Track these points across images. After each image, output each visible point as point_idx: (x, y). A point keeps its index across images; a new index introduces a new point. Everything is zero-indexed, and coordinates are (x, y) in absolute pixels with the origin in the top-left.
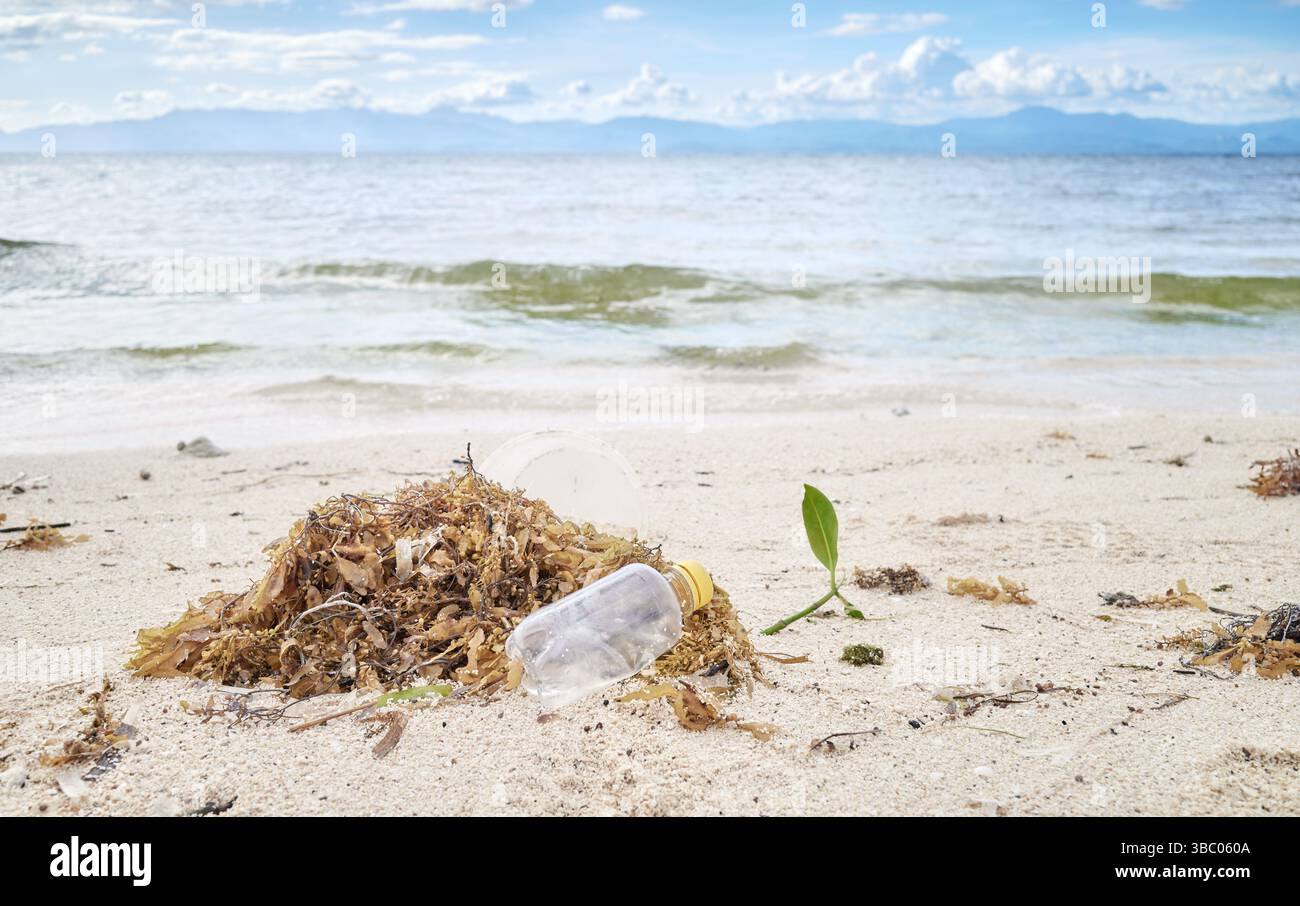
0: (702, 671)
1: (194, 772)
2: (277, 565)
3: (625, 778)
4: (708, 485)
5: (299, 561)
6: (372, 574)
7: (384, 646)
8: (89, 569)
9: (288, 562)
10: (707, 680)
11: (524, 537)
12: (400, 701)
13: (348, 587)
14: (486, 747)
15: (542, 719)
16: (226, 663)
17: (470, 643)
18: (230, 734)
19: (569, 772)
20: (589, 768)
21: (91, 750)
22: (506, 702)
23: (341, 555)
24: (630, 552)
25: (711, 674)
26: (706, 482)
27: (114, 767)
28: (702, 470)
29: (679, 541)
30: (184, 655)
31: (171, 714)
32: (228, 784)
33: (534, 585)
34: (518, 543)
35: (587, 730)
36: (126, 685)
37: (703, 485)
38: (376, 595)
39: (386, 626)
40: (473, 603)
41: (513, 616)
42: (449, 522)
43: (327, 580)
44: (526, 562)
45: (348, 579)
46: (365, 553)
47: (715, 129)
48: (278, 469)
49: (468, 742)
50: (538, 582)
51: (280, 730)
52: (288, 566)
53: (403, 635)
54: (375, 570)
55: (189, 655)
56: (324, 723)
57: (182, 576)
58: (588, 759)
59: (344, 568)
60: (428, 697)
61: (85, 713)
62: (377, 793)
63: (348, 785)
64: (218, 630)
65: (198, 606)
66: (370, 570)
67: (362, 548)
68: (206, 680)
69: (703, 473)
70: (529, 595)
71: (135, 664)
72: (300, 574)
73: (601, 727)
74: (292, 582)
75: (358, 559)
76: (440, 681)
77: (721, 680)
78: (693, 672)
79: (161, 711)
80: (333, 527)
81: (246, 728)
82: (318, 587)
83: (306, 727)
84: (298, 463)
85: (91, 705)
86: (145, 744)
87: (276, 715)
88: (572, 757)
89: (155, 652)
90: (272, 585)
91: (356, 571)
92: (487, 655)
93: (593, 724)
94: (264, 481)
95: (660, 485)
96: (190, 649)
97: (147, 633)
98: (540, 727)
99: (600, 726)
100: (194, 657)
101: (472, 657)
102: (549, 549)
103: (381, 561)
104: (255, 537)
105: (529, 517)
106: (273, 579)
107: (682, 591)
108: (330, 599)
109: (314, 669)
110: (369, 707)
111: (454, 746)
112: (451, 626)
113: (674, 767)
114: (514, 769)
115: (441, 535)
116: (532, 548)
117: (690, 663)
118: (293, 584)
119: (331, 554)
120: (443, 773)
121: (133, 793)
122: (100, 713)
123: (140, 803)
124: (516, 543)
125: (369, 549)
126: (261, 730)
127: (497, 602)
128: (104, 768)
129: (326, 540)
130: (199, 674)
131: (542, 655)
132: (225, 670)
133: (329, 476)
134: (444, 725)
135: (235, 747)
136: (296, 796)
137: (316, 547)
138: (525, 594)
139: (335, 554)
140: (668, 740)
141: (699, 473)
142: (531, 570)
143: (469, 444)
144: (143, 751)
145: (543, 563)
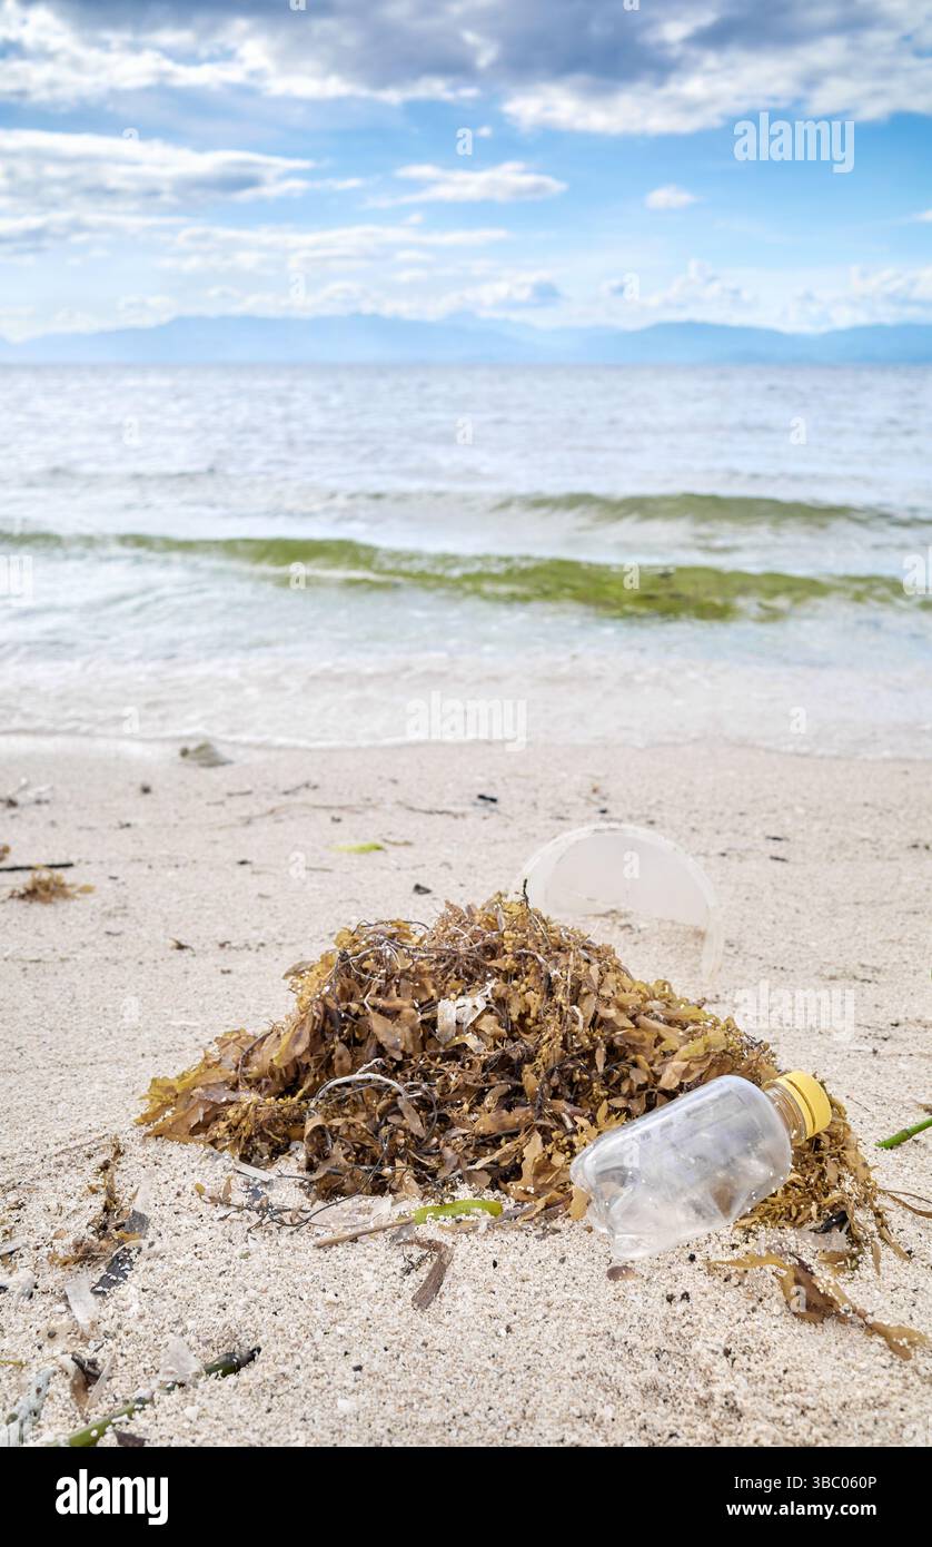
0: (813, 1225)
1: (212, 1297)
2: (303, 1016)
3: (727, 1403)
4: (783, 860)
5: (327, 1012)
6: (408, 1035)
7: (422, 1134)
8: (93, 938)
9: (315, 1014)
10: (819, 1238)
11: (590, 1005)
12: (442, 1217)
13: (381, 1050)
14: (546, 1310)
15: (614, 1274)
16: (245, 1135)
17: (524, 1150)
18: (250, 1240)
19: (651, 1370)
20: (675, 1362)
21: (101, 1250)
22: (568, 1237)
23: (374, 1008)
24: (723, 1047)
25: (827, 1229)
26: (780, 855)
27: (126, 1277)
28: (774, 834)
29: (755, 956)
30: (198, 1116)
31: (185, 1201)
32: (249, 1325)
33: (601, 1069)
34: (582, 1013)
35: (670, 1299)
36: (139, 1152)
37: (777, 859)
38: (413, 1062)
39: (424, 1105)
40: (527, 1089)
41: (577, 1114)
42: (498, 973)
43: (357, 1035)
44: (592, 1040)
45: (381, 1039)
46: (402, 1007)
47: (774, 336)
48: (286, 793)
49: (524, 1297)
50: (605, 1065)
51: (304, 1241)
52: (315, 1018)
53: (446, 1123)
54: (412, 1030)
55: (205, 1115)
56: (354, 1239)
57: (190, 959)
58: (673, 1349)
59: (378, 1024)
60: (475, 1215)
61: (95, 1192)
62: (419, 1370)
63: (386, 1349)
64: (235, 1088)
65: (214, 1049)
66: (406, 1029)
67: (398, 1002)
68: (221, 1151)
69: (775, 839)
70: (595, 1085)
71: (146, 1119)
72: (328, 1025)
73: (688, 1298)
74: (319, 1036)
75: (392, 1014)
76: (487, 1191)
77: (838, 1240)
78: (802, 1224)
79: (174, 1193)
80: (365, 971)
81: (267, 1234)
82: (346, 1043)
83: (334, 1243)
84: (307, 786)
85: (100, 1182)
86: (157, 1247)
87: (300, 1222)
88: (652, 1343)
89: (167, 1105)
90: (296, 1039)
91: (391, 1029)
92: (544, 1167)
93: (678, 1293)
94: (272, 812)
95: (724, 855)
96: (205, 1108)
97: (159, 1083)
98: (611, 1288)
99: (686, 1296)
100: (209, 1118)
101: (528, 1168)
102: (620, 1024)
103: (419, 1019)
104: (265, 903)
105: (596, 978)
106: (297, 1031)
107: (791, 1116)
108: (362, 1069)
109: (343, 1160)
110: (407, 1224)
111: (509, 1302)
112: (501, 1118)
113: (788, 1389)
114: (583, 1357)
115: (490, 996)
116: (597, 1022)
117: (799, 1212)
118: (319, 1037)
119: (363, 1005)
120: (497, 1346)
121: (145, 1321)
122: (110, 1193)
123: (153, 1337)
124: (581, 1017)
125: (406, 1004)
126: (284, 1240)
127: (556, 1095)
128: (115, 1278)
129: (357, 986)
130: (213, 1143)
131: (620, 1201)
132: (243, 1142)
133: (342, 808)
134: (495, 1264)
135: (256, 1263)
136: (327, 1358)
137: (347, 995)
138: (590, 1081)
139: (367, 1005)
140: (775, 1335)
141: (768, 838)
142: (598, 1051)
143: (526, 881)
144: (157, 1255)
145: (612, 1041)
